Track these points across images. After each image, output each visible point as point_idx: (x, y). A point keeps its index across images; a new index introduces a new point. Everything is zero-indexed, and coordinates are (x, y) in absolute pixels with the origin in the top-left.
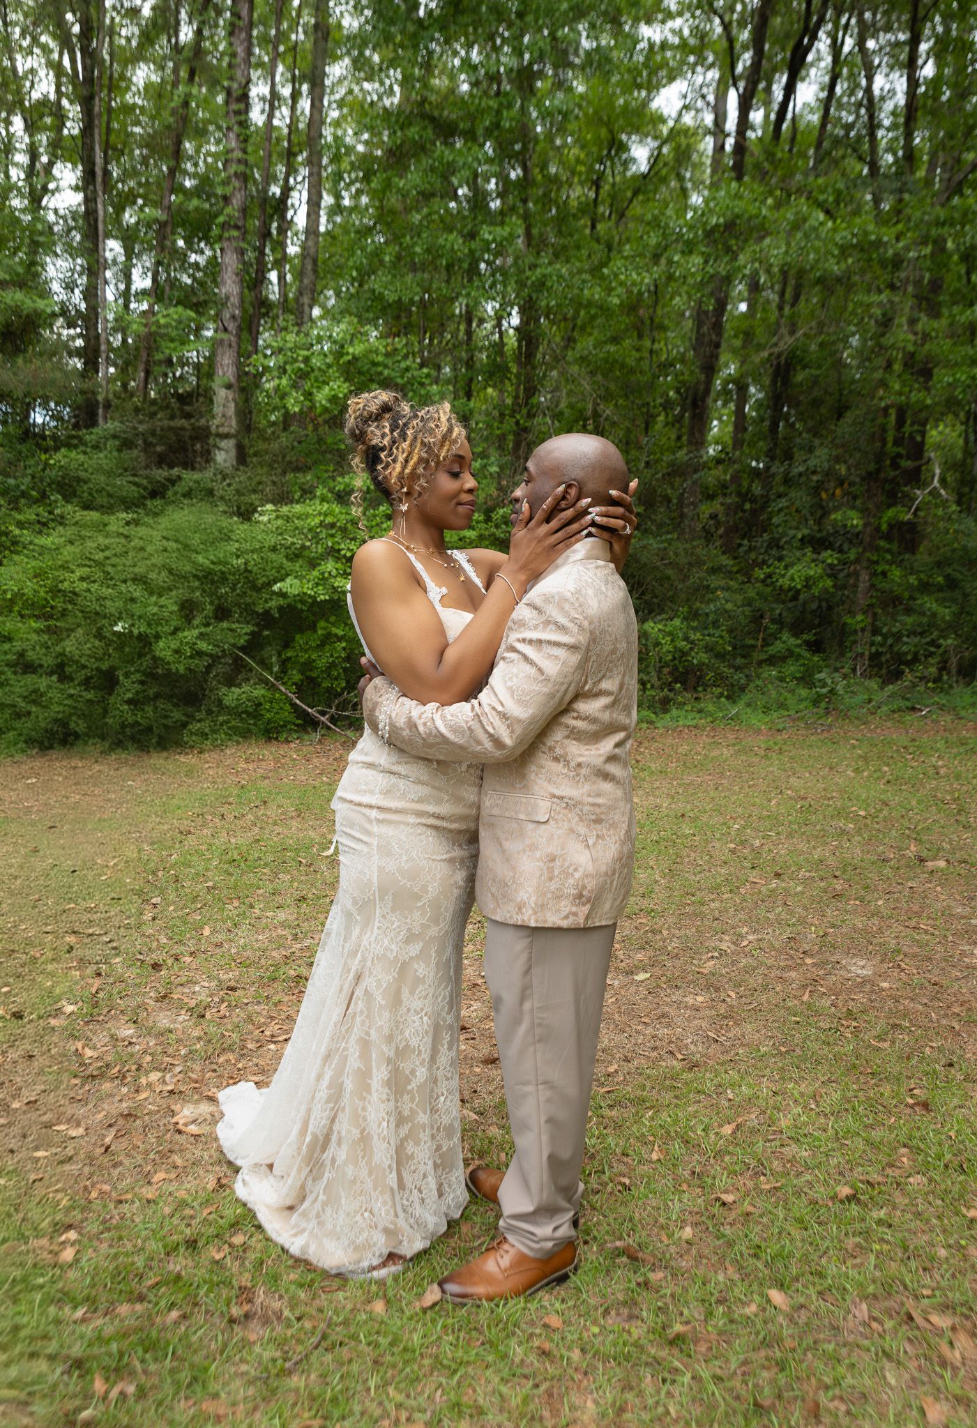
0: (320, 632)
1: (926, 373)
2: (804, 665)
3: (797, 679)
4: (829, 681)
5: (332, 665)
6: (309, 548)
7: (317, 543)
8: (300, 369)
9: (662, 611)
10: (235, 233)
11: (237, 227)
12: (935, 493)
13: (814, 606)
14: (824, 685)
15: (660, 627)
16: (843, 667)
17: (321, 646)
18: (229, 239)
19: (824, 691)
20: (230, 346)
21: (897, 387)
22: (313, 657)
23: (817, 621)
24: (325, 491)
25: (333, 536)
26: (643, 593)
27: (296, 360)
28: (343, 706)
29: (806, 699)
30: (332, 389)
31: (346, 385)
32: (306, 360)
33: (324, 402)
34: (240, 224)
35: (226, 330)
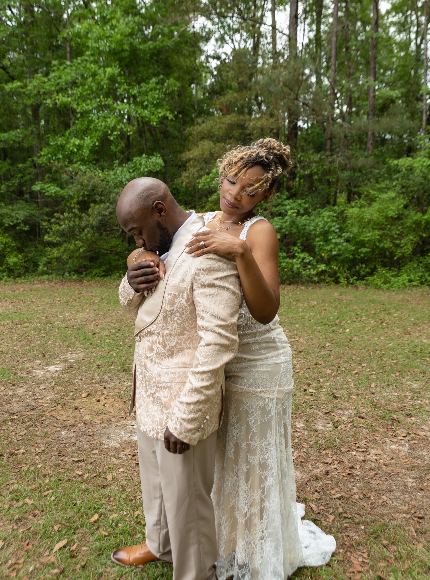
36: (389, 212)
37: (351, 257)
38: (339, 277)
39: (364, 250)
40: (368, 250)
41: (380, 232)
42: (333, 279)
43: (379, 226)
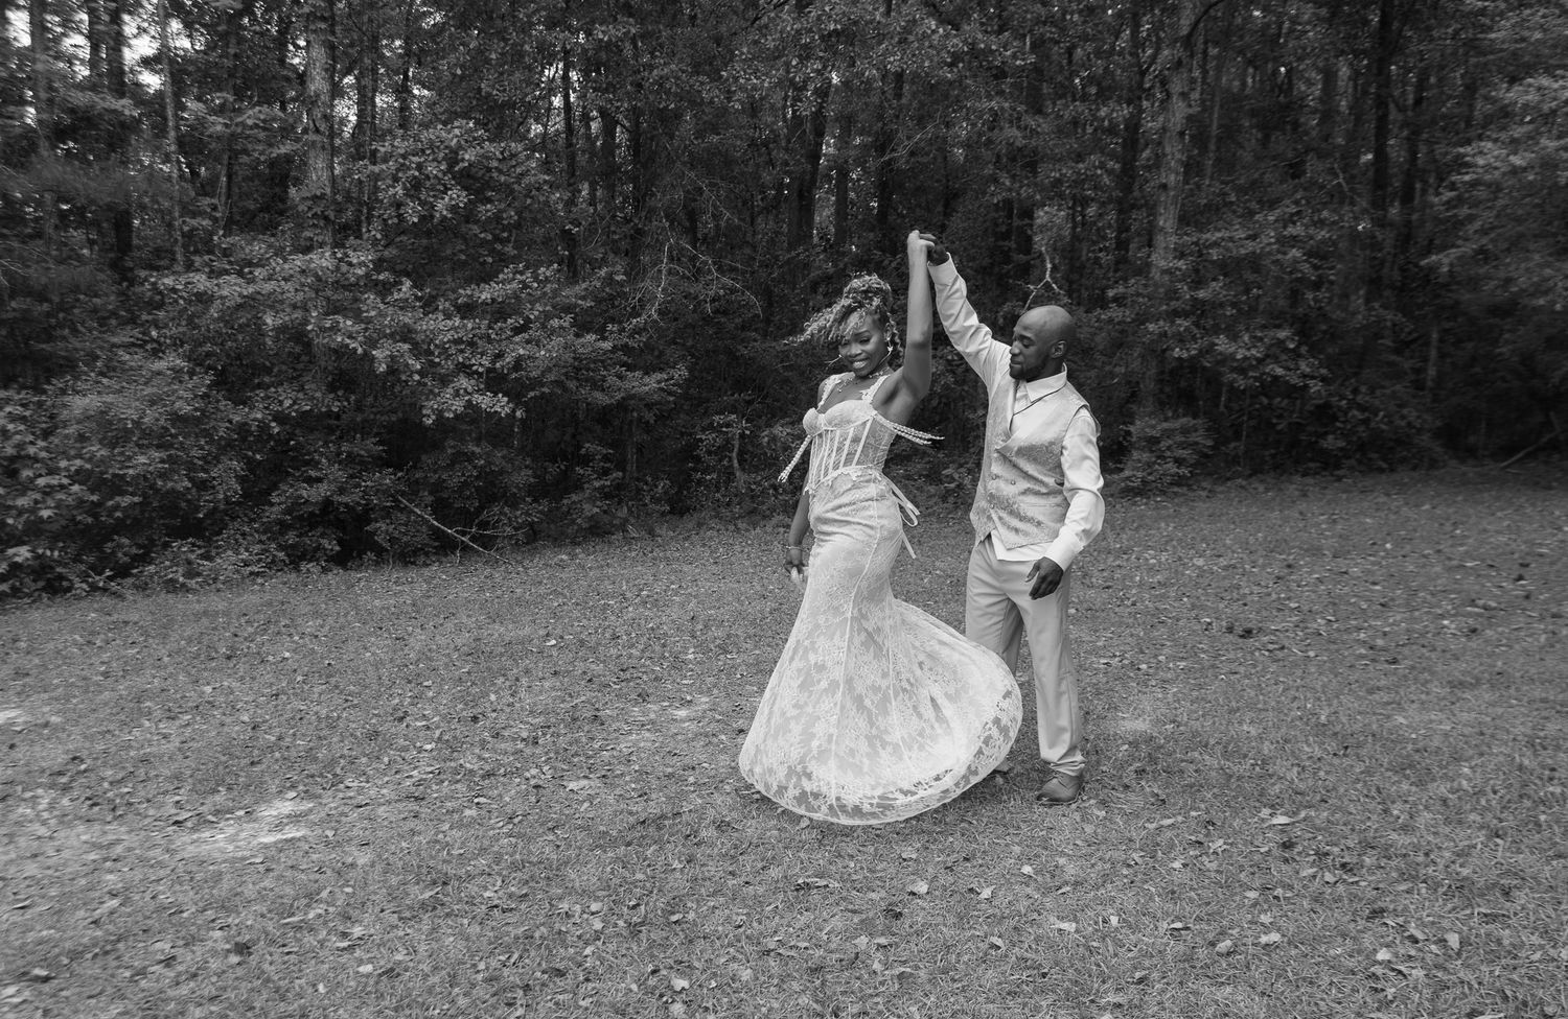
0: (449, 451)
1: (1032, 167)
2: (929, 462)
3: (925, 476)
4: (956, 476)
5: (465, 484)
6: (439, 364)
7: (446, 359)
8: (415, 177)
9: (785, 415)
10: (323, 26)
11: (323, 19)
12: (1047, 286)
13: (935, 403)
14: (953, 480)
15: (789, 430)
16: (967, 463)
17: (451, 466)
18: (315, 31)
19: (953, 485)
20: (323, 148)
21: (1008, 183)
22: (443, 477)
23: (937, 418)
24: (447, 304)
25: (462, 351)
26: (765, 398)
27: (409, 168)
28: (484, 525)
29: (934, 496)
30: (451, 199)
31: (464, 193)
32: (420, 167)
33: (445, 213)
34: (326, 15)
35: (317, 131)
36: (177, 405)
37: (90, 520)
38: (61, 577)
39: (126, 501)
40: (136, 499)
41: (163, 455)
42: (41, 584)
43: (158, 439)
